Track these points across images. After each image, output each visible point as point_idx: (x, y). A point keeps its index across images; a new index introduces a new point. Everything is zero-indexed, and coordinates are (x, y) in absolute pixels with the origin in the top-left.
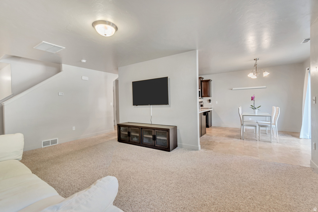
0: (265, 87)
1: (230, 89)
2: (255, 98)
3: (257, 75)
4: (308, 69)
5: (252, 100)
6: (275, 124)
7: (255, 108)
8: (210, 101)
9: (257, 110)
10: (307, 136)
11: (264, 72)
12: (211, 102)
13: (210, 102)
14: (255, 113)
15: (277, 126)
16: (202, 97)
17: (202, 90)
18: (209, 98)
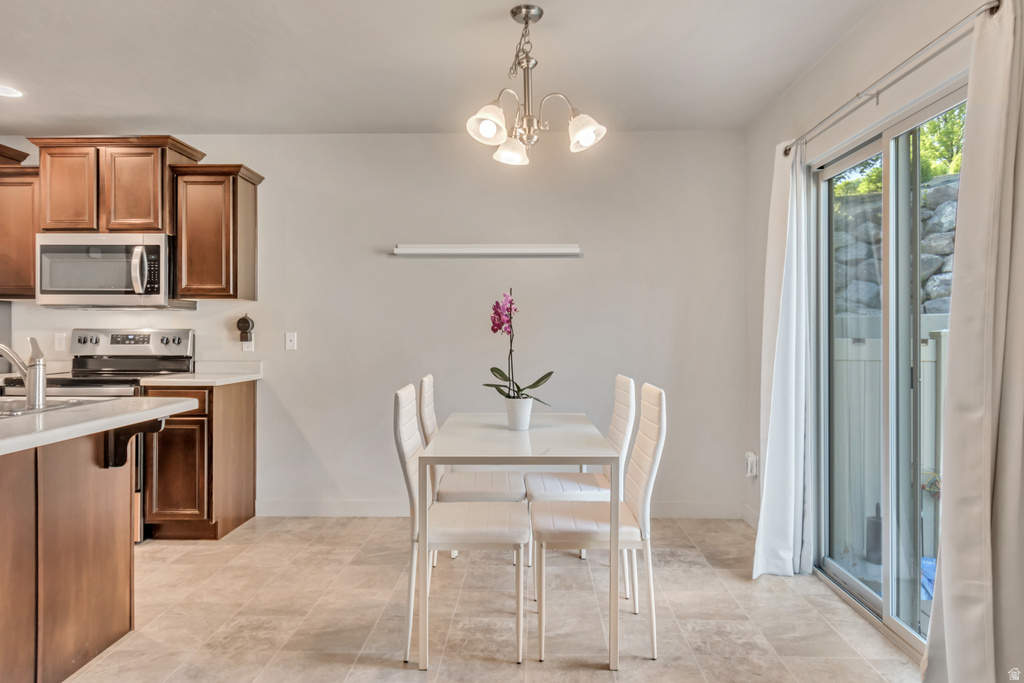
0: (575, 249)
1: (380, 252)
2: (515, 316)
3: (530, 138)
4: (786, 152)
5: (496, 327)
6: (636, 520)
7: (519, 393)
8: (244, 327)
9: (526, 406)
10: (780, 558)
11: (576, 113)
12: (254, 333)
13: (245, 337)
14: (513, 426)
15: (648, 536)
16: (173, 292)
17: (173, 242)
18: (236, 308)
